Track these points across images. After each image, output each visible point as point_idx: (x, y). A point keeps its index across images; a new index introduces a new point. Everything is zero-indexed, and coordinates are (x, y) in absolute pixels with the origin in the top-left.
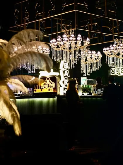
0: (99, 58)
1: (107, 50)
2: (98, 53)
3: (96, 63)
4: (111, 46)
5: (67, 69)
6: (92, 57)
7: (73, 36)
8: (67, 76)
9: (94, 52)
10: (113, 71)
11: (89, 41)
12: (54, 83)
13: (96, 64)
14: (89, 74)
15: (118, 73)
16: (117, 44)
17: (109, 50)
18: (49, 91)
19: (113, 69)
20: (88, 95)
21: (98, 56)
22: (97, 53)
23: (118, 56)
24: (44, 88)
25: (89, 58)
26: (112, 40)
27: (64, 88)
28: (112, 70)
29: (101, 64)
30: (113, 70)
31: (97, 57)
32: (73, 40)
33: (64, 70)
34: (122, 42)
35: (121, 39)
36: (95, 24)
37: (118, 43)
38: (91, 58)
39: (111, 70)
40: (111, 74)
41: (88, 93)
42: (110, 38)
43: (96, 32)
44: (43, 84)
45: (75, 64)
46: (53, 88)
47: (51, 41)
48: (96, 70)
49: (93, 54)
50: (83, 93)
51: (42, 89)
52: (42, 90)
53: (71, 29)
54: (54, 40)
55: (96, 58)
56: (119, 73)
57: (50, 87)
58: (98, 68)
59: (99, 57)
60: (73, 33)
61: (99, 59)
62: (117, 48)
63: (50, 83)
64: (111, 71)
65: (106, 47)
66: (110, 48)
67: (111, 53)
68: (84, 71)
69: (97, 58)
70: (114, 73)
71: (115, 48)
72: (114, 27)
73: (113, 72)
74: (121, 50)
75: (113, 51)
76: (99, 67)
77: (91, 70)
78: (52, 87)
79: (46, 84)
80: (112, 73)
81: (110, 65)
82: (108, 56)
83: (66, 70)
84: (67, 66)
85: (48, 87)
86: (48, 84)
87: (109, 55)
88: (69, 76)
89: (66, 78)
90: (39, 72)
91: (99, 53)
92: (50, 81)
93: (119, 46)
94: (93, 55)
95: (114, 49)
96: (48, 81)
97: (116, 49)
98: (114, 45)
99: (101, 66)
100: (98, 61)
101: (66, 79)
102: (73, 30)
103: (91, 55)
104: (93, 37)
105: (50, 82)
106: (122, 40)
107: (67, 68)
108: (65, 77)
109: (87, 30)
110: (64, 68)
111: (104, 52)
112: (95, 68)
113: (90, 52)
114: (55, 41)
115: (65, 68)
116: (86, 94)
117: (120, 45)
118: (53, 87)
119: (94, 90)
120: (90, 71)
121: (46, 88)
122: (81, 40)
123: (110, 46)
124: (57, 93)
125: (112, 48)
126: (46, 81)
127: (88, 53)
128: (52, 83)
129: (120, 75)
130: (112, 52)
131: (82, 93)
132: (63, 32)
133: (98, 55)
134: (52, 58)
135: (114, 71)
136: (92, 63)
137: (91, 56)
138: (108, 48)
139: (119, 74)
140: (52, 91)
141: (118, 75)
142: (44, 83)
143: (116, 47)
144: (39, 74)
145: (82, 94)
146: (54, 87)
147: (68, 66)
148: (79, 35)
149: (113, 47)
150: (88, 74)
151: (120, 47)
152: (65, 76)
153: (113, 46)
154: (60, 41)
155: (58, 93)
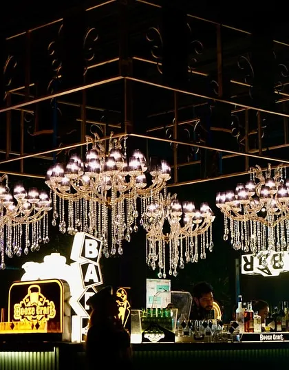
0: (205, 225)
1: (227, 200)
2: (202, 209)
3: (196, 239)
4: (241, 187)
5: (95, 260)
6: (185, 220)
7: (117, 155)
8: (96, 280)
9: (190, 207)
10: (247, 263)
11: (168, 172)
12: (52, 302)
13: (196, 242)
14: (175, 272)
15: (262, 270)
16: (257, 181)
17: (234, 199)
18: (35, 331)
19: (248, 257)
20: (161, 340)
21: (203, 219)
22: (198, 208)
23: (261, 218)
24: (23, 317)
25: (174, 222)
26: (244, 170)
27: (83, 319)
28: (245, 258)
29: (211, 242)
30: (249, 261)
31: (201, 221)
32: (116, 168)
33: (84, 261)
34: (273, 176)
35: (270, 168)
36: (194, 123)
37: (261, 178)
38: (182, 224)
39: (243, 259)
40: (243, 272)
41: (163, 336)
42: (240, 164)
43: (198, 147)
44: (20, 305)
45: (124, 242)
46: (50, 319)
47: (49, 173)
48: (195, 260)
49: (187, 211)
50: (146, 336)
51: (15, 323)
52: (12, 326)
53: (112, 135)
54: (58, 170)
55: (195, 225)
56: (266, 268)
57: (39, 317)
58: (204, 255)
59: (206, 221)
60: (120, 147)
61: (207, 227)
62: (259, 192)
63: (41, 304)
64: (243, 263)
65: (224, 191)
66: (236, 193)
67: (240, 210)
68: (161, 261)
69: (200, 224)
70: (252, 269)
71: (253, 194)
72: (249, 131)
73: (249, 267)
74: (269, 200)
75: (248, 202)
76: (207, 250)
77: (182, 259)
78: (46, 316)
79: (29, 305)
80: (246, 269)
81: (237, 246)
82: (231, 218)
83: (90, 261)
84: (93, 251)
85: (35, 315)
86: (35, 307)
87: (233, 213)
88: (101, 283)
89: (90, 286)
90: (23, 267)
91: (205, 208)
92: (40, 297)
93: (263, 187)
94: (187, 215)
95: (247, 198)
96: (34, 297)
97: (256, 197)
98: (250, 186)
99: (213, 249)
100: (203, 231)
101: (90, 290)
102: (118, 139)
103: (181, 214)
104: (191, 161)
105: (41, 299)
106: (273, 171)
107: (93, 256)
108: (86, 284)
109: (172, 139)
110: (83, 255)
111: (218, 205)
112: (194, 253)
113: (177, 206)
114: (62, 171)
115: (87, 254)
116: (155, 338)
117: (267, 185)
118: (49, 317)
119: (183, 325)
120: (179, 264)
121: (30, 318)
122: (140, 168)
123: (237, 189)
124: (61, 334)
125: (243, 194)
126: (29, 298)
127: (171, 207)
128: (46, 305)
129: (269, 273)
130: (242, 205)
131: (143, 334)
132: (87, 143)
133: (203, 215)
134: (54, 222)
135: (252, 263)
136: (184, 240)
137: (183, 216)
138: (230, 195)
139: (266, 271)
140: (43, 329)
141: (265, 275)
142: (21, 302)
143: (254, 190)
144: (23, 272)
145: (144, 339)
146: (52, 316)
147: (98, 248)
148: (138, 155)
149: (246, 190)
150: (173, 270)
151: (265, 192)
152: (87, 280)
153: (247, 187)
154: (76, 172)
155: (66, 336)
